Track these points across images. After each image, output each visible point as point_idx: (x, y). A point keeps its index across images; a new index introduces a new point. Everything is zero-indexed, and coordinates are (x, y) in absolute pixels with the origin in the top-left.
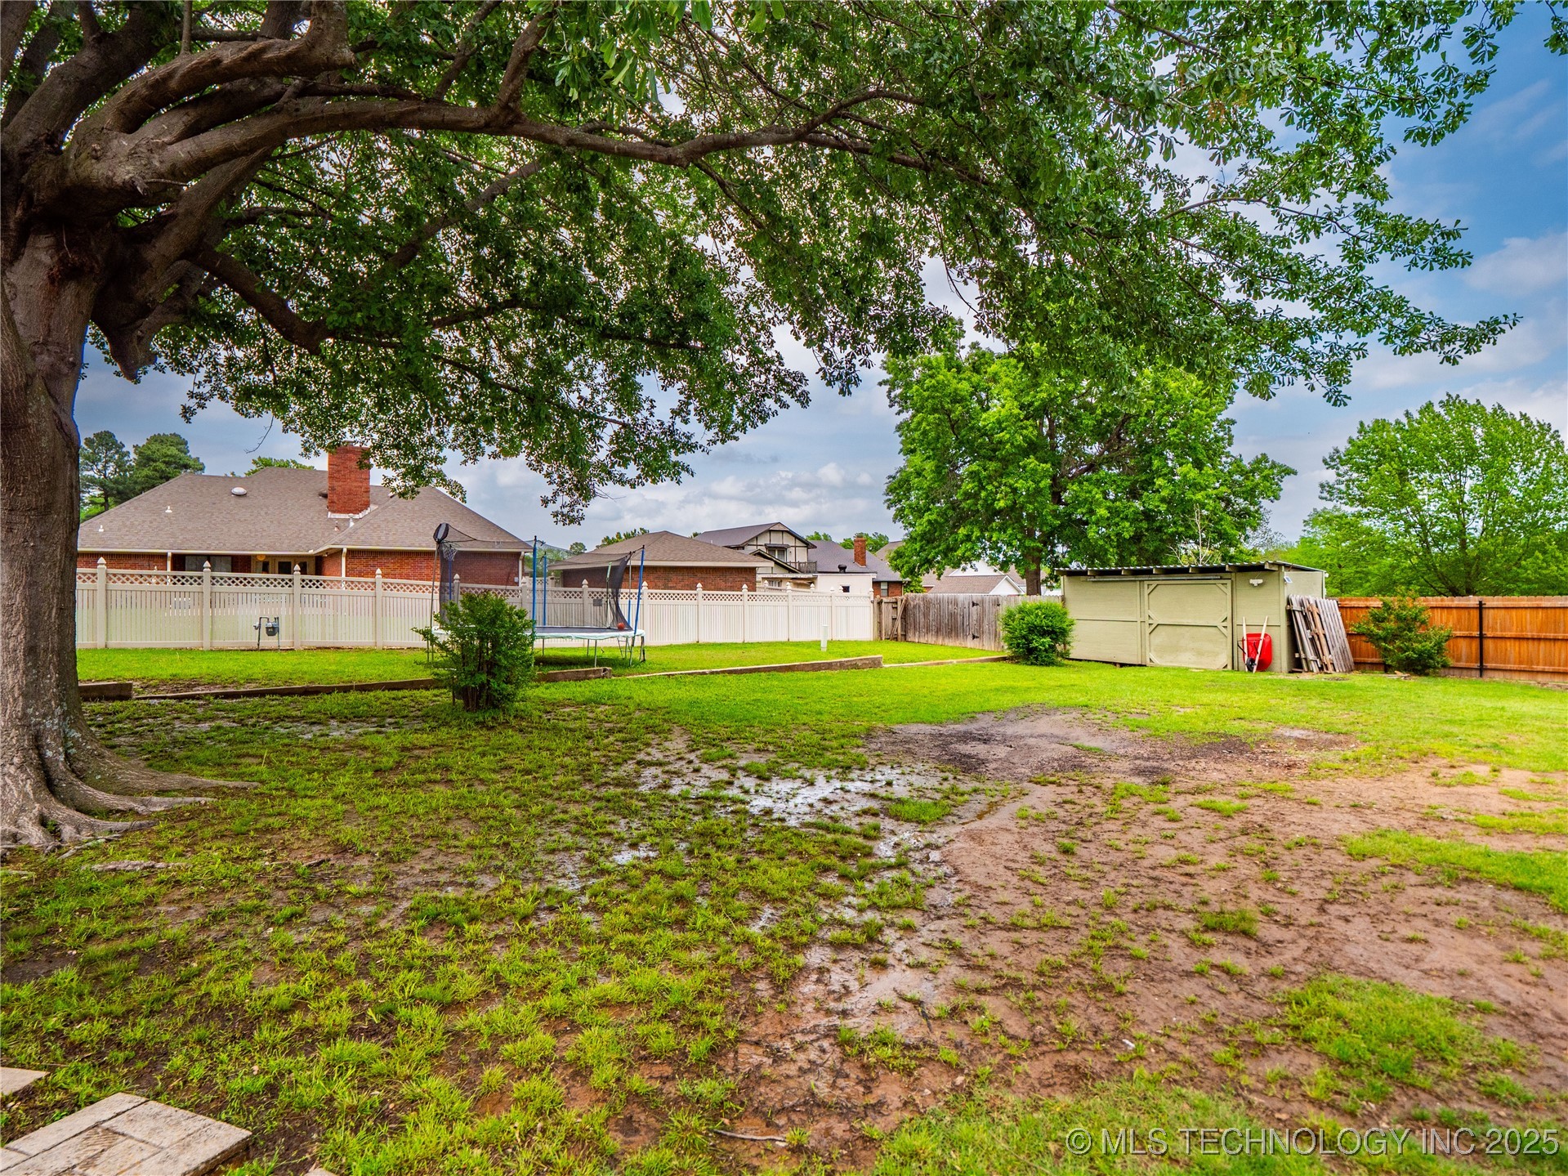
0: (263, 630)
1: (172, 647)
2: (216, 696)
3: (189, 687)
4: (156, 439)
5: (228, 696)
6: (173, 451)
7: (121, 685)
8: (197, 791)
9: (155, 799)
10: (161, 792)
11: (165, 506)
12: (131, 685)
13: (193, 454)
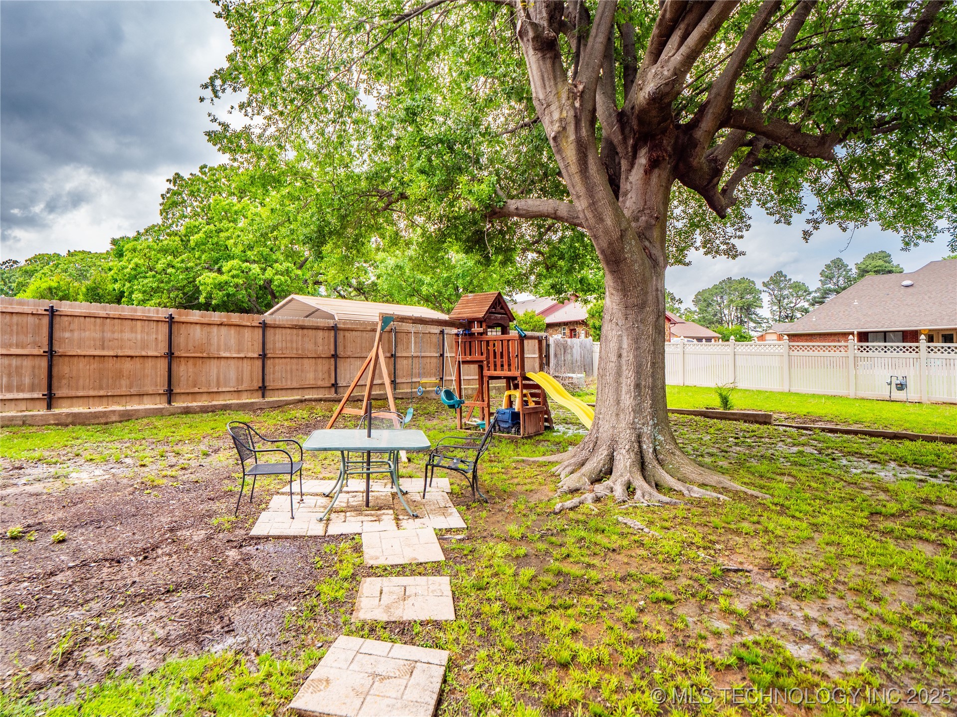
0: (894, 386)
1: (830, 394)
2: (823, 430)
3: (814, 421)
4: (872, 257)
5: (831, 431)
6: (880, 262)
7: (765, 415)
8: (725, 490)
9: (696, 488)
10: (703, 485)
11: (853, 299)
12: (770, 416)
13: (895, 263)
